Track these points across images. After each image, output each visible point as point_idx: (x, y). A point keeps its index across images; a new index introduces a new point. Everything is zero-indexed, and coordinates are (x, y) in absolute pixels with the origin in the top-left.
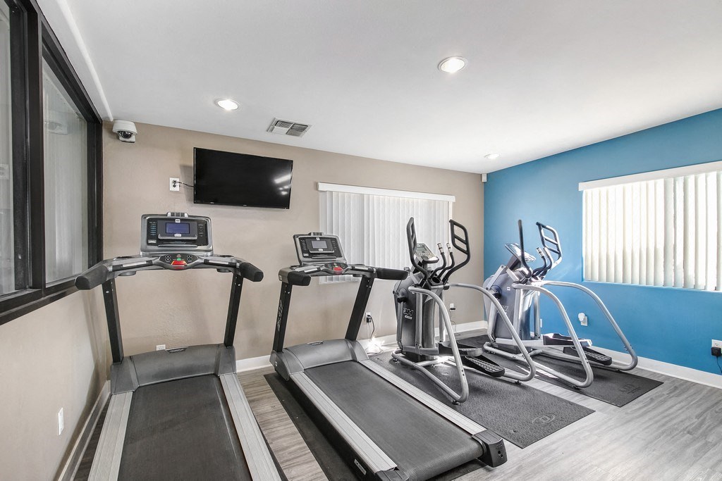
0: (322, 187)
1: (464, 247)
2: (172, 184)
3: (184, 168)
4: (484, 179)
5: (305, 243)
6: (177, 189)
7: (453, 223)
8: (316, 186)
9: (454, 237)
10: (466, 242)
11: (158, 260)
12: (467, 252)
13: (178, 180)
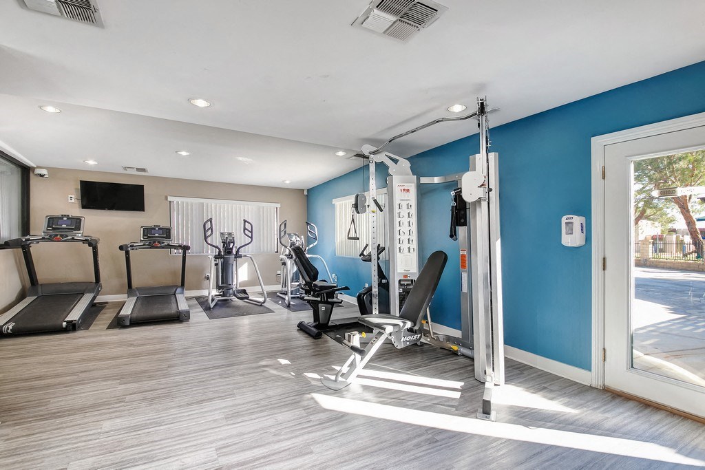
0: (170, 199)
1: (250, 235)
2: (69, 198)
3: (76, 189)
4: (306, 193)
5: (148, 231)
6: (73, 201)
7: (245, 221)
8: (166, 199)
9: (245, 229)
10: (251, 232)
11: (48, 237)
12: (251, 238)
13: (73, 196)
